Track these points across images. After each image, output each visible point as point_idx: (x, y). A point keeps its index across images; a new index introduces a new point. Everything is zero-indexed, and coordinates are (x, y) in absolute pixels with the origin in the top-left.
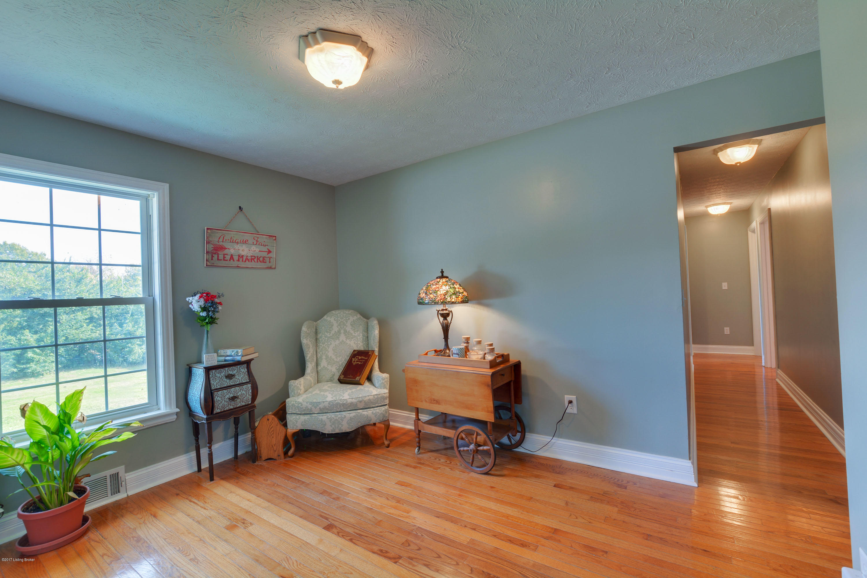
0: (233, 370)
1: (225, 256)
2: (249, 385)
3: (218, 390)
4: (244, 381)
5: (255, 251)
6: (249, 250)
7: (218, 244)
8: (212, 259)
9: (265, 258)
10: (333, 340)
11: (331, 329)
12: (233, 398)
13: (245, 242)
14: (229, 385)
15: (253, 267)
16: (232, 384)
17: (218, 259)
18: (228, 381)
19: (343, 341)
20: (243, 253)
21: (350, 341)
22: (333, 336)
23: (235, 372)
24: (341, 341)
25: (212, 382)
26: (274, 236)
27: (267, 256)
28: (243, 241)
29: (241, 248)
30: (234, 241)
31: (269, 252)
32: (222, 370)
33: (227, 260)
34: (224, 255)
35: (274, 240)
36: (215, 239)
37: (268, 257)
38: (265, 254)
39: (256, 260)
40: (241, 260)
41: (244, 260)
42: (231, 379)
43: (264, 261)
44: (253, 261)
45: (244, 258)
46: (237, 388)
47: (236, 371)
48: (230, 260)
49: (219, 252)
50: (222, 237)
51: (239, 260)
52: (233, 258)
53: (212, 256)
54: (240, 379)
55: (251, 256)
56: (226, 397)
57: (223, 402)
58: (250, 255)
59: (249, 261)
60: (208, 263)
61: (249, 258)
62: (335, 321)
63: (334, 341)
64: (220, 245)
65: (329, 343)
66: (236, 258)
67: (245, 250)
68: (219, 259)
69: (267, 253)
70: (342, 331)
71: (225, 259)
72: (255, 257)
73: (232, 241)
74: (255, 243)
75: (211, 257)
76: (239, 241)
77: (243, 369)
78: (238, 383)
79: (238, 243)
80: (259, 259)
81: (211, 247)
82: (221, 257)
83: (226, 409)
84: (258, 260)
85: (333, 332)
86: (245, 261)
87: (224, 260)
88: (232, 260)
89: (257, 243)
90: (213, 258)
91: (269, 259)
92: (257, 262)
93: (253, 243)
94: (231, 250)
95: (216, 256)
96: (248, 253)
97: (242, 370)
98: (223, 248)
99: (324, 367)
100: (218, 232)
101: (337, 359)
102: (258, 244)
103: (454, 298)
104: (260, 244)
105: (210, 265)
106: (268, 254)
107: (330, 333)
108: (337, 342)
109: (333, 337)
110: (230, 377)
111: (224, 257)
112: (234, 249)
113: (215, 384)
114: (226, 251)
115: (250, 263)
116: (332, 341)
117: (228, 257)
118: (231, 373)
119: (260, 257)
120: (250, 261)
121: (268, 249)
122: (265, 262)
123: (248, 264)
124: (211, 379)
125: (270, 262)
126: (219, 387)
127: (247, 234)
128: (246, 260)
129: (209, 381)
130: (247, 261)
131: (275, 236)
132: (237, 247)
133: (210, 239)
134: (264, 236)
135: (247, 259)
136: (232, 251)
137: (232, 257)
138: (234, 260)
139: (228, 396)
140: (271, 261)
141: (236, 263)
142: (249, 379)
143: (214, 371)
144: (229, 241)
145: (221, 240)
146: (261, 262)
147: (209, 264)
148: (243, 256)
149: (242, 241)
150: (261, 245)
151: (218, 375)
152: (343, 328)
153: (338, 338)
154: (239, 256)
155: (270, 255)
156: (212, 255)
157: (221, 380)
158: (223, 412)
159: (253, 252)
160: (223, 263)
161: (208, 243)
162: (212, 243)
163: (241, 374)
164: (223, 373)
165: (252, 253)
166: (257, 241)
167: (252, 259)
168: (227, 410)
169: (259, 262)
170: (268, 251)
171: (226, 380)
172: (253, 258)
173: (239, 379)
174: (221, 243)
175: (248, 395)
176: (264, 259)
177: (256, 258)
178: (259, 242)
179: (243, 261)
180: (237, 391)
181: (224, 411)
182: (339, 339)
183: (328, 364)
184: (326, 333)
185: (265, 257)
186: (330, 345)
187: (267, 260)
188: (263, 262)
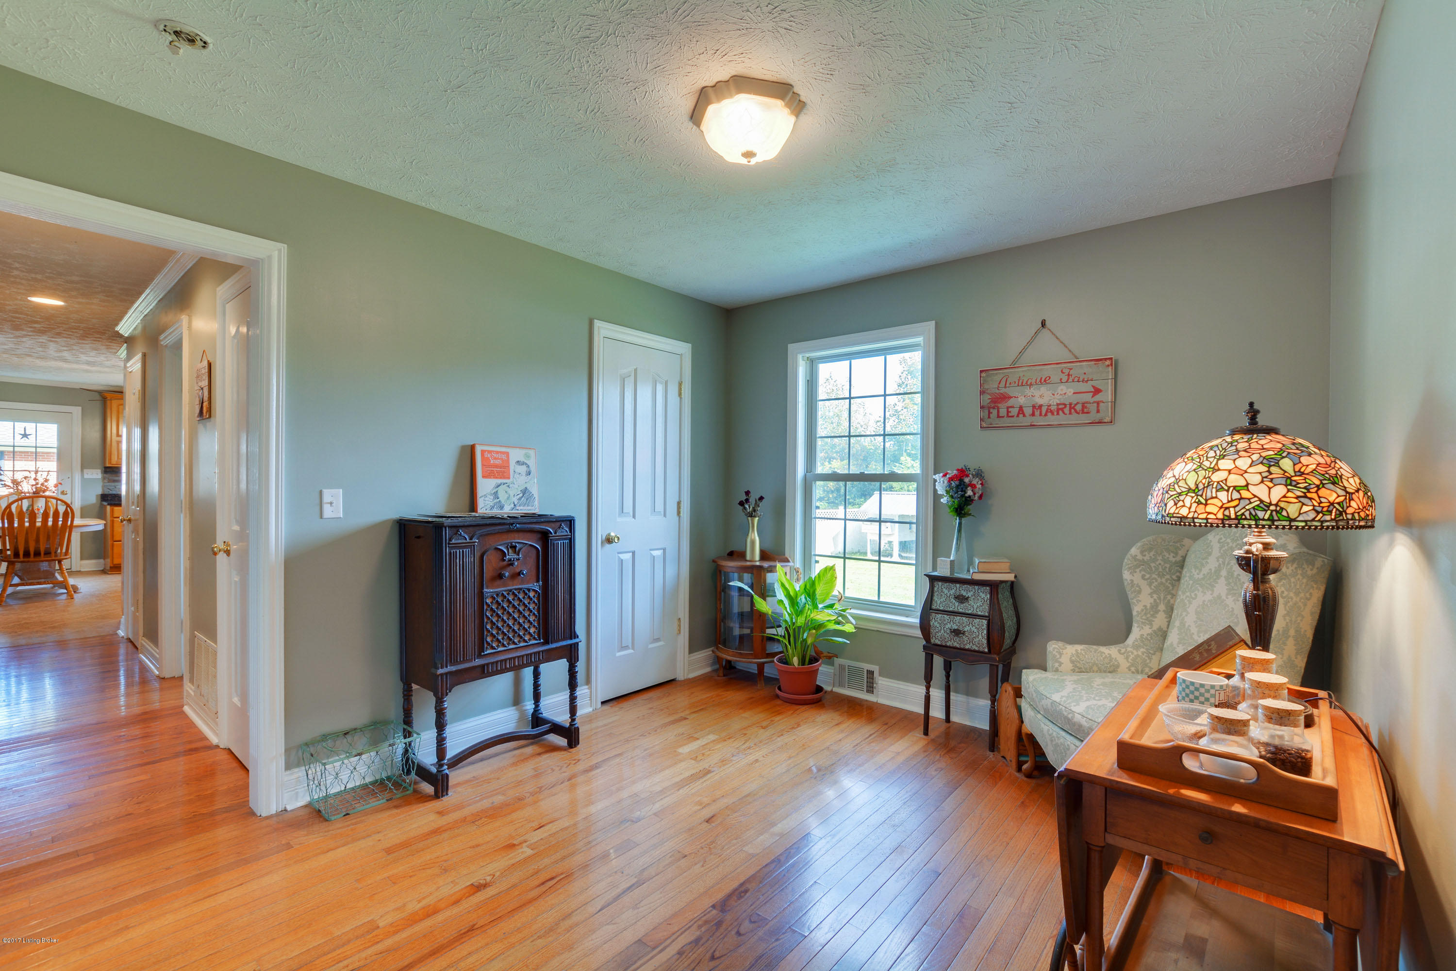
0: (968, 591)
1: (1010, 409)
2: (984, 621)
3: (938, 611)
4: (980, 613)
5: (1065, 394)
6: (1053, 395)
7: (997, 391)
8: (989, 417)
9: (1088, 405)
10: (1201, 589)
11: (1204, 562)
12: (957, 632)
13: (1045, 381)
14: (956, 610)
15: (1062, 423)
16: (961, 610)
17: (998, 416)
18: (957, 604)
19: (1219, 597)
20: (1040, 401)
21: (1234, 600)
22: (1203, 579)
23: (970, 594)
24: (1215, 595)
25: (935, 598)
26: (1106, 359)
27: (1092, 400)
28: (1040, 381)
29: (1037, 393)
30: (1024, 382)
31: (1097, 391)
32: (952, 585)
33: (1013, 416)
34: (1008, 408)
35: (1108, 366)
36: (992, 386)
37: (1094, 402)
38: (1088, 397)
39: (1067, 410)
40: (1037, 413)
41: (1043, 413)
42: (962, 603)
43: (1085, 410)
44: (1060, 412)
45: (1044, 410)
46: (964, 618)
47: (972, 593)
48: (1018, 416)
49: (999, 405)
50: (1004, 380)
51: (1033, 414)
52: (1023, 411)
53: (990, 413)
54: (975, 607)
55: (1058, 404)
56: (947, 627)
57: (942, 631)
58: (1054, 401)
59: (1053, 414)
60: (983, 423)
61: (1054, 408)
62: (1218, 545)
63: (1202, 592)
64: (1002, 394)
65: (1193, 595)
66: (1028, 411)
67: (1044, 396)
68: (1000, 415)
69: (1092, 394)
70: (1224, 573)
71: (1010, 414)
72: (1065, 405)
73: (1020, 384)
74: (1065, 379)
75: (987, 413)
76: (1034, 381)
77: (984, 595)
78: (970, 612)
79: (1031, 385)
80: (1074, 408)
81: (987, 398)
82: (1003, 412)
83: (948, 644)
84: (1073, 410)
85: (1205, 571)
86: (1046, 415)
87: (1008, 416)
88: (1021, 416)
89: (1068, 380)
90: (991, 415)
91: (1095, 405)
92: (1070, 413)
93: (1061, 379)
94: (1019, 399)
95: (994, 412)
96: (1050, 400)
97: (981, 594)
98: (1005, 398)
99: (1172, 644)
100: (997, 374)
101: (1200, 637)
102: (1071, 380)
103: (1188, 505)
104: (1076, 379)
105: (986, 425)
106: (1093, 397)
107: (1200, 570)
108: (1208, 597)
109: (1203, 582)
110: (962, 599)
111: (1008, 412)
112: (1022, 398)
113: (939, 602)
114: (1011, 402)
115: (1056, 417)
116: (1198, 590)
117: (1014, 412)
118: (964, 594)
119: (1076, 405)
120: (1055, 413)
121: (1093, 387)
122: (1088, 413)
123: (1052, 419)
124: (936, 594)
125: (1098, 411)
126: (942, 608)
127: (1048, 367)
128: (1047, 411)
129: (932, 596)
130: (1049, 414)
131: (1111, 359)
132: (1029, 391)
133: (986, 387)
134: (1084, 363)
135: (1049, 411)
136: (1022, 401)
137: (1021, 410)
138: (1024, 416)
139: (949, 626)
140: (1100, 408)
141: (1028, 420)
142: (989, 613)
143: (940, 583)
144: (1016, 385)
145: (1003, 384)
146: (1078, 413)
147: (984, 425)
148: (1040, 407)
149: (1038, 380)
150: (1078, 381)
151: (946, 591)
152: (1228, 564)
153: (1213, 586)
154: (1034, 407)
155: (1098, 398)
156: (989, 411)
157: (948, 600)
158: (944, 646)
159: (1061, 397)
160: (1007, 422)
161: (982, 392)
162: (989, 392)
163: (978, 599)
164: (953, 591)
165: (1059, 399)
166: (1069, 375)
167: (1058, 410)
168: (950, 647)
169: (1075, 414)
170: (1093, 390)
171: (954, 601)
172: (1060, 407)
173: (973, 607)
174: (1003, 391)
175: (980, 637)
176: (1084, 407)
177: (1068, 406)
178: (1073, 377)
179: (1041, 415)
180: (963, 623)
181: (946, 646)
182: (1213, 591)
183: (1179, 643)
184: (1193, 570)
185: (1087, 403)
186: (1194, 599)
187: (1093, 408)
188: (1083, 412)
